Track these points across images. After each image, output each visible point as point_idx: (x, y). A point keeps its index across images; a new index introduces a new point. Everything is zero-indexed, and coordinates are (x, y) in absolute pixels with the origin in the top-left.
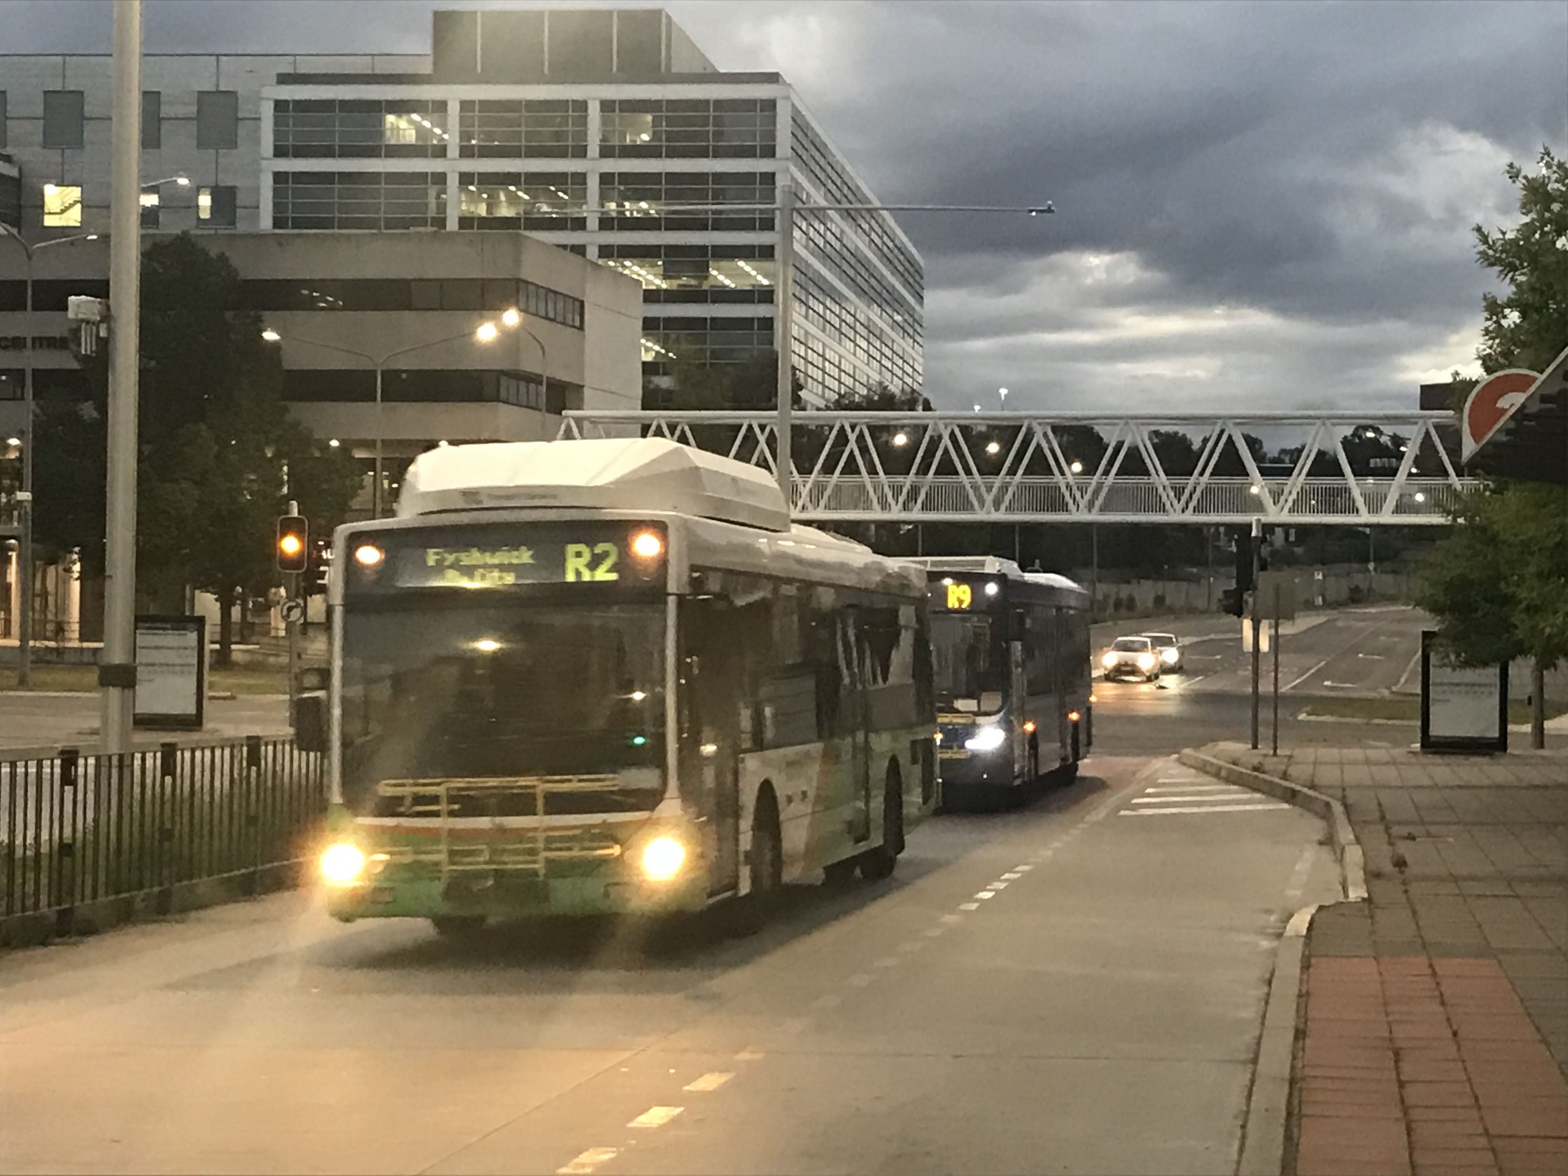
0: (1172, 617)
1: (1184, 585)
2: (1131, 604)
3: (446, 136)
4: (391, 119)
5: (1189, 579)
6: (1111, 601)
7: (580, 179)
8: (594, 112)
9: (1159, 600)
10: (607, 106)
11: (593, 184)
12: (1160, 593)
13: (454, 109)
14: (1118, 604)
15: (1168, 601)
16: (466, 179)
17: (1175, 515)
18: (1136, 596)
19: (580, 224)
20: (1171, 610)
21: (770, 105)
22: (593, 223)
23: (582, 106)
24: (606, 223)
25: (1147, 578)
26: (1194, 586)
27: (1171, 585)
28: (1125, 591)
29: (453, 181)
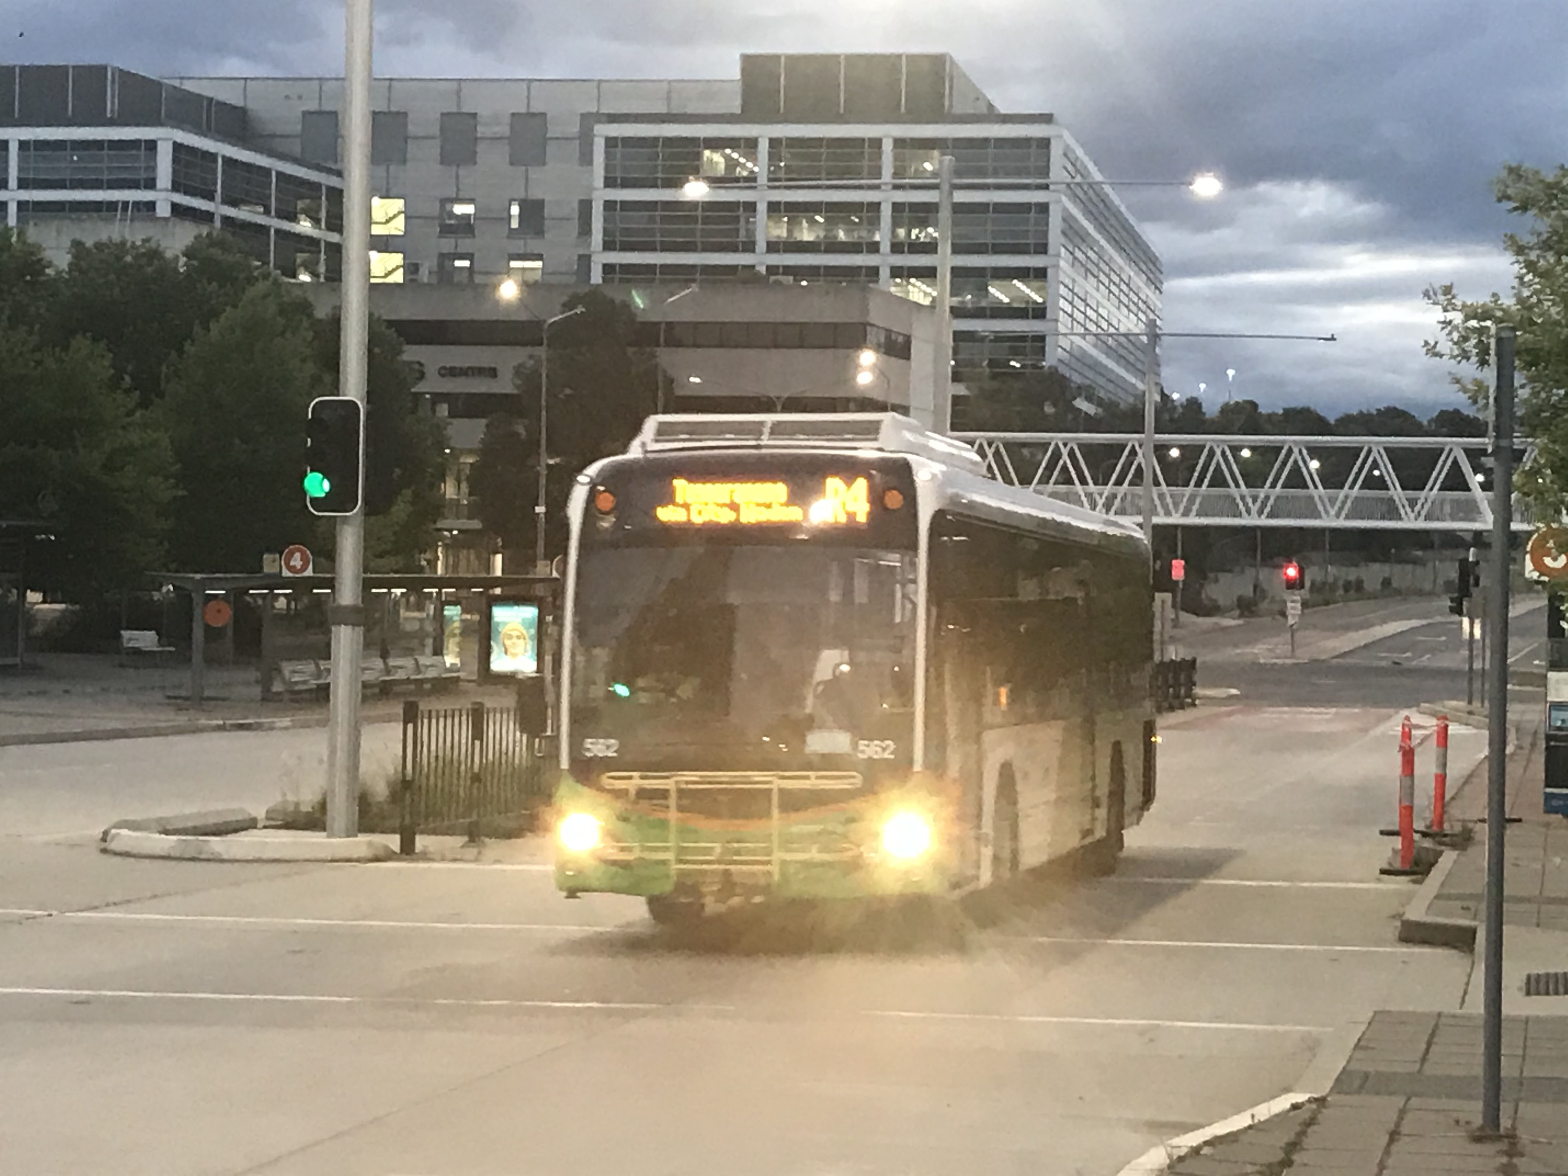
0: (1399, 598)
1: (1409, 567)
2: (1359, 586)
3: (756, 169)
4: (707, 153)
5: (1415, 562)
6: (1341, 583)
7: (876, 207)
8: (888, 146)
9: (1386, 583)
10: (900, 143)
11: (886, 212)
12: (1387, 575)
13: (764, 147)
14: (1347, 586)
15: (1395, 584)
16: (774, 208)
17: (1409, 522)
18: (1364, 578)
19: (874, 248)
20: (1398, 592)
21: (1045, 143)
22: (885, 247)
23: (876, 143)
24: (897, 248)
25: (1375, 560)
26: (1419, 570)
27: (1397, 568)
28: (1352, 574)
29: (762, 208)
